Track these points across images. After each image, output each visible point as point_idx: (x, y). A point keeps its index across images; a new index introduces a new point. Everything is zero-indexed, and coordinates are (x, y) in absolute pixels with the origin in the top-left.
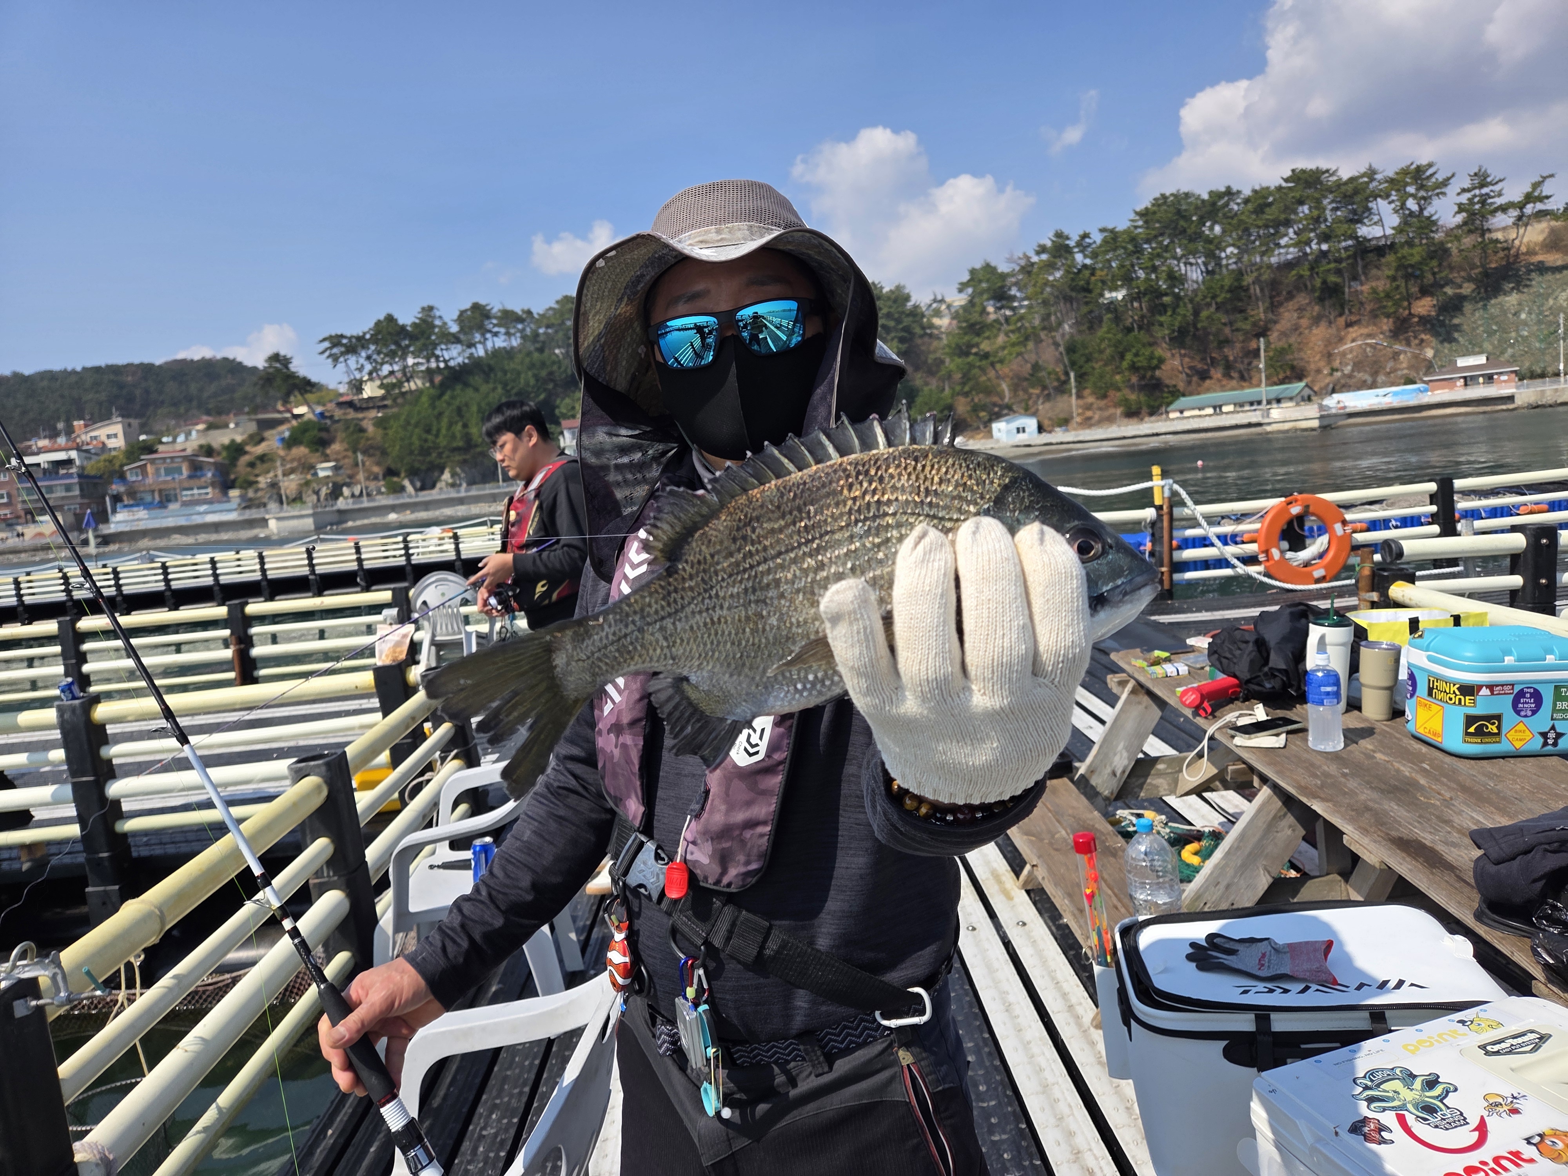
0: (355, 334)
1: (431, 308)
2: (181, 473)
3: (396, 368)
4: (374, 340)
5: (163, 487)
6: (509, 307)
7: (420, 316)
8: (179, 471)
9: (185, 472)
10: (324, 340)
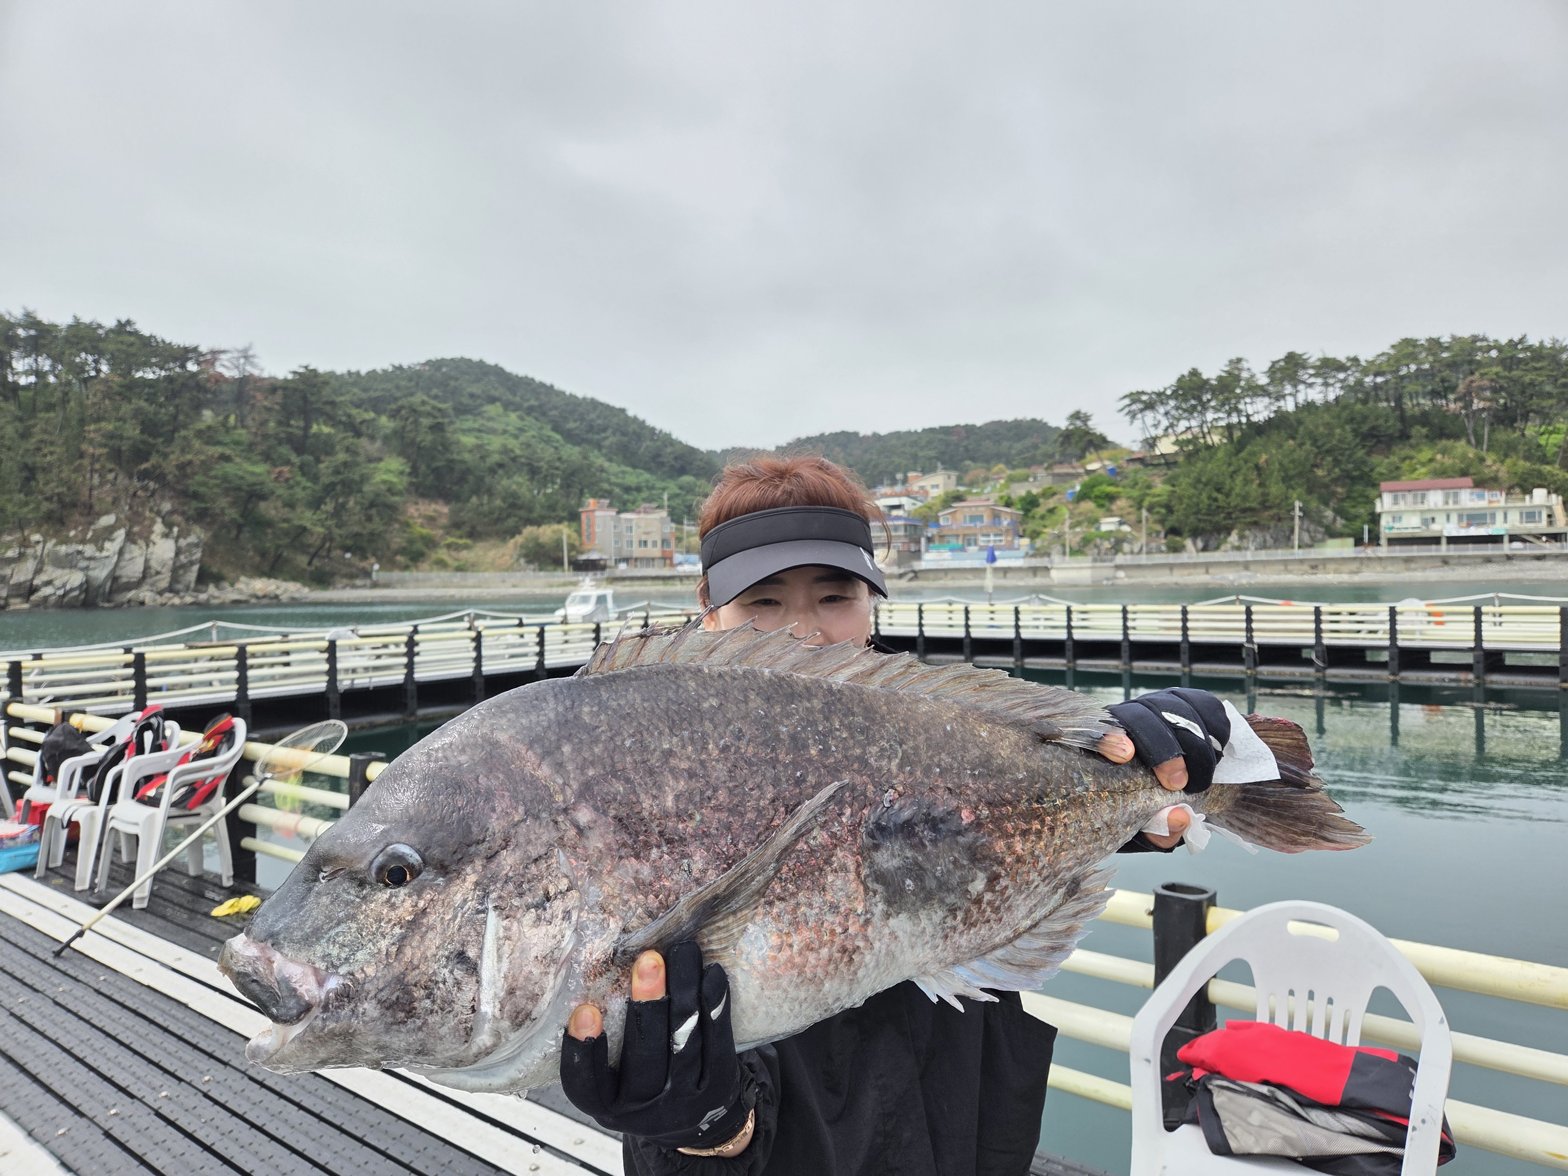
0: (1156, 390)
1: (1239, 360)
2: (982, 521)
3: (1194, 423)
4: (1175, 395)
5: (967, 532)
6: (1330, 355)
7: (1227, 369)
8: (980, 518)
9: (986, 520)
10: (1125, 397)
